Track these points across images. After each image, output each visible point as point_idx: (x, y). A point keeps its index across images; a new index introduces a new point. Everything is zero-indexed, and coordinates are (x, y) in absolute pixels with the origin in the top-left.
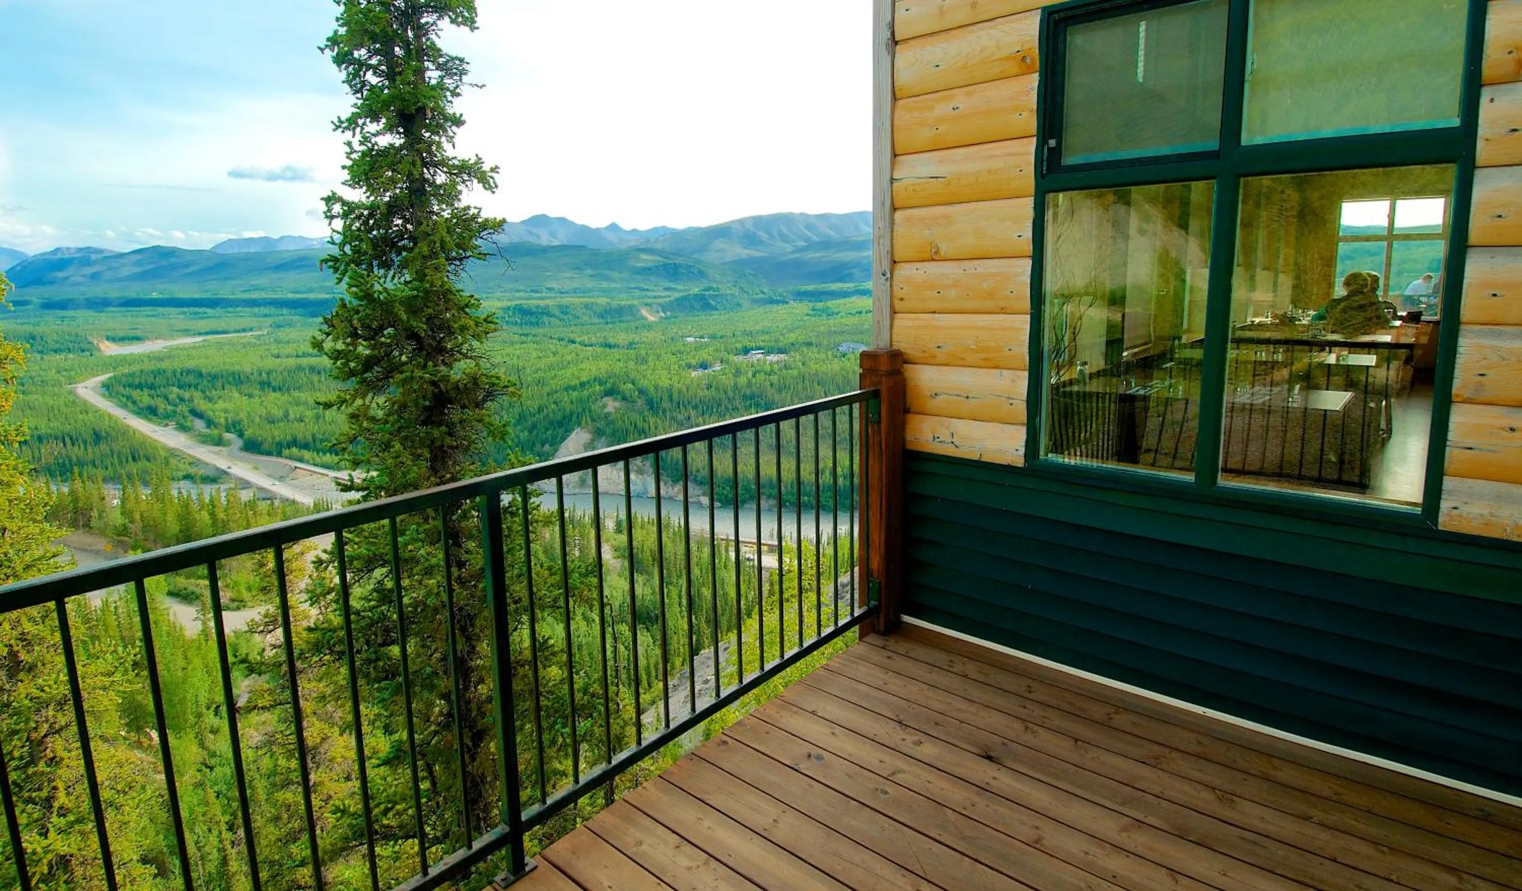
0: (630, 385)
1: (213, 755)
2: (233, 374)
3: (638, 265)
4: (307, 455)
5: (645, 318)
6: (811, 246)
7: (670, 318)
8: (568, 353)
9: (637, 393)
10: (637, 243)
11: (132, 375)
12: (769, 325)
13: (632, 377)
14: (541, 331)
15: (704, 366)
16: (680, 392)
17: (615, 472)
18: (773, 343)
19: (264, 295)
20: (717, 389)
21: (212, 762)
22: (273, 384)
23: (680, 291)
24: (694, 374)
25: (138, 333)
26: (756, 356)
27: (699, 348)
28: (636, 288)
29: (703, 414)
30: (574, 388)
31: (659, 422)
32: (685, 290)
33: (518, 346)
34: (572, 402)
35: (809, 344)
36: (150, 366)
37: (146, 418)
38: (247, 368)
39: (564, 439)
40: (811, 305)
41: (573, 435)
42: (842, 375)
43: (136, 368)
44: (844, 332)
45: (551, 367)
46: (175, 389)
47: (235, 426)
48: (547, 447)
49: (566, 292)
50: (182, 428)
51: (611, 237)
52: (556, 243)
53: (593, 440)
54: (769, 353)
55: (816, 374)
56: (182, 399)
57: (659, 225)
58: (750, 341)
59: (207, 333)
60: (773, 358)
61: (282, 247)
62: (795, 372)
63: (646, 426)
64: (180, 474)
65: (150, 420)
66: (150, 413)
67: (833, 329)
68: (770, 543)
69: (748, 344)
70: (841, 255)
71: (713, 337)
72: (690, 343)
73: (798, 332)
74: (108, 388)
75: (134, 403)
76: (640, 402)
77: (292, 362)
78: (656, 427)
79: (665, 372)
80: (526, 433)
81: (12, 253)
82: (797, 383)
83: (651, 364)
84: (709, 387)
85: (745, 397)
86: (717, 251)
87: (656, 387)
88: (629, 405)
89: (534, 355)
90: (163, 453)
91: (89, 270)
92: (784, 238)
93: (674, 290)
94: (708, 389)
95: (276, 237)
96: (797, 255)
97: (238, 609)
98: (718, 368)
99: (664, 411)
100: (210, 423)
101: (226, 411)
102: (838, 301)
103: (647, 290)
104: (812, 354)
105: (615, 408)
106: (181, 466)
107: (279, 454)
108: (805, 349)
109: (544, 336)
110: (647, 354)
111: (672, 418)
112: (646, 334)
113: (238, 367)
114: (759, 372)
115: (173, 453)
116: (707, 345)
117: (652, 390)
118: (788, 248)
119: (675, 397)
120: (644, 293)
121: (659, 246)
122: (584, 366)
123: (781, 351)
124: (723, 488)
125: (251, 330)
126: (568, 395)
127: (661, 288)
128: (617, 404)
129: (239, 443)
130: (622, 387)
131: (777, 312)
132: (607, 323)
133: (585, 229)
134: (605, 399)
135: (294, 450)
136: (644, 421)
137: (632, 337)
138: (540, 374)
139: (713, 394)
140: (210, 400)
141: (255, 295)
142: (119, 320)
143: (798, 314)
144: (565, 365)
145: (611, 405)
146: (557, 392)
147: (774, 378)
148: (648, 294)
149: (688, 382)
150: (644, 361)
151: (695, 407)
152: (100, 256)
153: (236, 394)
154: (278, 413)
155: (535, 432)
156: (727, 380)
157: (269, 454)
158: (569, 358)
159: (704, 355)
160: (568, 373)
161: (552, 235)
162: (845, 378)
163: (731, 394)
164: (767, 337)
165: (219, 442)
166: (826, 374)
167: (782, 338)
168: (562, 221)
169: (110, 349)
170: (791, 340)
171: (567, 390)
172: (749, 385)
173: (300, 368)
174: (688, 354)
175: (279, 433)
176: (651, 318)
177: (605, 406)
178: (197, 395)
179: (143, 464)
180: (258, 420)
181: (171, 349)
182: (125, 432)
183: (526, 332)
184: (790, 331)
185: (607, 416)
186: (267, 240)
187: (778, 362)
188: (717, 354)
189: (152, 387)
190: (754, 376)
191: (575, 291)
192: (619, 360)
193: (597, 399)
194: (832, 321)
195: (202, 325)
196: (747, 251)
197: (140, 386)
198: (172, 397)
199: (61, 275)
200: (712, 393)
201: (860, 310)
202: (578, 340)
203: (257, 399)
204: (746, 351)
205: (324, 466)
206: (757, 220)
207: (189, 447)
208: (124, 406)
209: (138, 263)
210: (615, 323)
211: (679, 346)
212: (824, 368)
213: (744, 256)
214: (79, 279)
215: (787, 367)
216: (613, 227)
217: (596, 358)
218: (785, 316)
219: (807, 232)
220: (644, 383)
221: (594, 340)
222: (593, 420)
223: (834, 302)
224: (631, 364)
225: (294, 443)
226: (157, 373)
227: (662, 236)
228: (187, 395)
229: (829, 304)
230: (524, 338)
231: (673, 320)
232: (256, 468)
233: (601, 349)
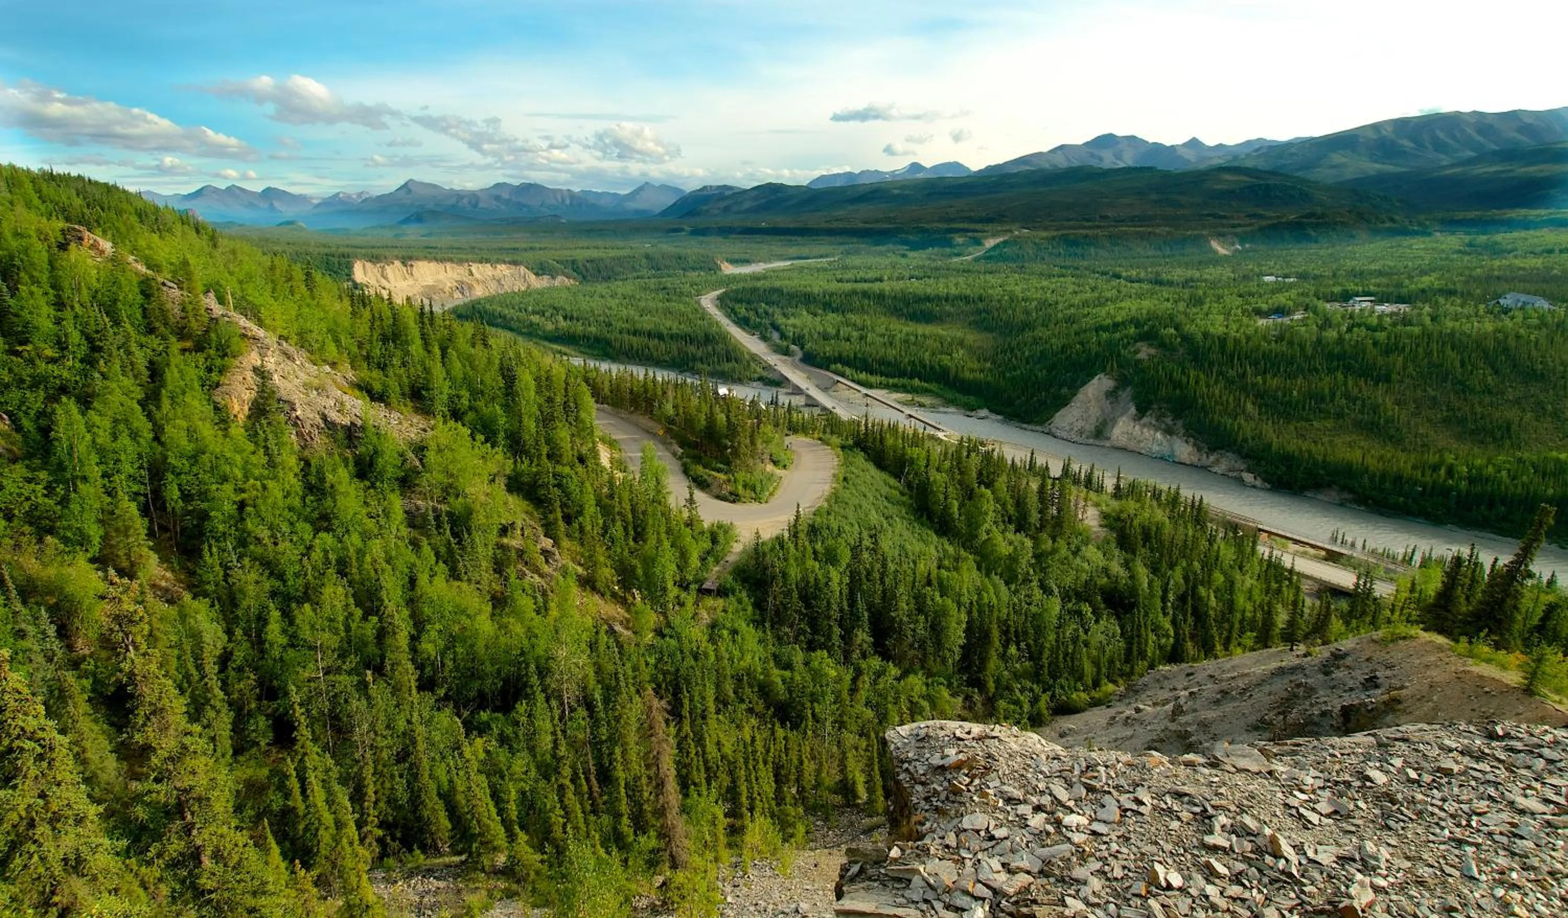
0: (1172, 331)
1: (669, 625)
2: (805, 294)
3: (1219, 187)
4: (848, 371)
5: (1216, 252)
6: (1483, 157)
7: (1248, 251)
8: (1108, 289)
9: (1179, 340)
10: (1221, 161)
11: (737, 291)
12: (1392, 264)
13: (1177, 320)
14: (1085, 263)
15: (1281, 311)
16: (1236, 341)
17: (1137, 427)
18: (1391, 289)
19: (840, 225)
20: (1291, 343)
21: (667, 631)
22: (834, 305)
23: (1270, 218)
24: (1261, 322)
25: (747, 257)
26: (1361, 305)
27: (1278, 289)
28: (1209, 215)
29: (1265, 373)
30: (1105, 329)
31: (1202, 376)
32: (1278, 217)
33: (1056, 279)
34: (1099, 343)
35: (1449, 293)
36: (750, 284)
37: (740, 327)
38: (816, 290)
39: (1084, 383)
40: (1467, 239)
41: (1095, 381)
42: (1495, 339)
43: (740, 286)
44: (1513, 279)
45: (1085, 304)
46: (763, 305)
47: (799, 340)
48: (1065, 390)
49: (1123, 221)
50: (764, 338)
51: (1190, 155)
52: (1121, 165)
53: (1116, 388)
54: (1381, 302)
55: (1452, 334)
56: (766, 313)
57: (1253, 137)
58: (1357, 285)
59: (794, 259)
60: (1387, 308)
61: (861, 181)
62: (1417, 330)
63: (1184, 379)
64: (756, 376)
65: (744, 329)
66: (743, 323)
67: (1496, 273)
68: (1329, 547)
69: (1351, 287)
70: (1531, 169)
71: (1302, 276)
72: (1267, 284)
73: (1435, 275)
74: (722, 302)
75: (735, 314)
76: (1181, 351)
77: (848, 287)
78: (1197, 382)
79: (1222, 317)
80: (1044, 372)
81: (676, 190)
82: (1418, 345)
83: (1206, 307)
84: (1280, 339)
85: (1330, 356)
86: (1333, 167)
87: (1206, 335)
88: (1167, 353)
89: (1070, 290)
90: (747, 356)
91: (722, 204)
92: (1439, 146)
93: (1262, 217)
94: (1276, 342)
95: (857, 172)
96: (1458, 170)
97: (734, 502)
98: (1298, 316)
99: (1211, 364)
100: (783, 336)
101: (794, 326)
102: (1515, 234)
103: (1224, 217)
104: (1451, 307)
105: (1149, 355)
106: (758, 369)
107: (828, 369)
108: (1441, 300)
109: (1086, 268)
110: (1205, 293)
111: (1220, 373)
112: (1211, 270)
113: (809, 289)
114: (1359, 325)
115: (754, 358)
116: (1291, 286)
117: (1199, 337)
118: (1445, 160)
119: (1230, 345)
120: (1218, 221)
121: (1249, 164)
122: (1123, 305)
123: (1401, 300)
124: (1277, 467)
125: (827, 256)
126: (1098, 335)
127: (1242, 215)
128: (1153, 351)
129: (800, 354)
130: (1163, 332)
131: (1410, 247)
132: (1164, 257)
133: (1158, 147)
134: (1139, 344)
135: (839, 366)
136: (1183, 372)
137: (1190, 273)
138: (1072, 310)
139: (1284, 349)
140: (784, 315)
141: (834, 225)
142: (737, 247)
143: (1443, 251)
144: (1101, 302)
145: (1145, 352)
146: (1085, 331)
147: (1381, 336)
148: (1224, 221)
149: (1250, 332)
150: (1198, 301)
151: (1256, 364)
152: (730, 192)
153: (805, 313)
154: (832, 331)
155: (1054, 373)
156: (1308, 333)
157: (820, 367)
158: (1108, 294)
159: (1281, 299)
160: (1103, 312)
161: (1118, 156)
162: (1499, 343)
163: (1309, 351)
164: (1384, 280)
165: (786, 352)
166: (1469, 336)
167: (1407, 282)
168: (1132, 139)
169: (729, 269)
170: (1421, 286)
171: (1097, 331)
172: (1340, 340)
173: (854, 292)
174: (1260, 296)
175: (829, 349)
176: (1222, 251)
177: (1136, 352)
178: (778, 311)
179: (733, 364)
180: (816, 336)
181: (767, 270)
182: (724, 337)
183: (1068, 264)
184: (1424, 273)
185: (1140, 361)
186: (850, 174)
187: (1392, 314)
188: (1301, 299)
189: (749, 302)
190: (1349, 330)
191: (1132, 219)
192: (1168, 300)
193: (1129, 343)
194: (1497, 263)
195: (793, 251)
196: (1378, 166)
197: (740, 301)
198: (761, 311)
199: (705, 208)
200: (1283, 347)
201: (1549, 247)
202: (1124, 274)
203: (818, 319)
204: (1346, 297)
205: (860, 383)
206: (1401, 124)
207: (765, 354)
208: (729, 316)
209: (756, 198)
210: (1173, 256)
211: (1252, 286)
212: (1467, 327)
213: (1373, 173)
214: (716, 212)
215: (1406, 321)
216: (1194, 143)
217: (1140, 296)
218: (1422, 253)
219: (1480, 139)
220: (1190, 328)
221: (1143, 275)
222: (1120, 366)
223: (1508, 235)
224: (1182, 306)
225: (840, 359)
226: (754, 290)
227: (1257, 150)
228: (771, 310)
229: (1499, 237)
230: (1064, 271)
231: (1251, 254)
232: (808, 378)
233: (1149, 286)
